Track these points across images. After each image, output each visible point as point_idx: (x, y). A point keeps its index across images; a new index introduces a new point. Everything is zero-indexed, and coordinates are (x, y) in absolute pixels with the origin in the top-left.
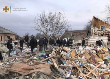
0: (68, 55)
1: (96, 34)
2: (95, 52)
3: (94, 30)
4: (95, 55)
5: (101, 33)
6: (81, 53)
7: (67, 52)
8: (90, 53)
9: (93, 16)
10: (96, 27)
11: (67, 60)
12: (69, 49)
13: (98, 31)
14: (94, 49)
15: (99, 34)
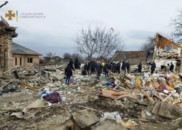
0: (132, 83)
1: (161, 57)
2: (165, 79)
3: (157, 51)
4: (165, 83)
5: (168, 55)
6: (148, 80)
7: (130, 80)
8: (158, 81)
9: (157, 34)
10: (160, 48)
11: (133, 88)
12: (133, 76)
13: (163, 53)
14: (162, 76)
15: (165, 57)
